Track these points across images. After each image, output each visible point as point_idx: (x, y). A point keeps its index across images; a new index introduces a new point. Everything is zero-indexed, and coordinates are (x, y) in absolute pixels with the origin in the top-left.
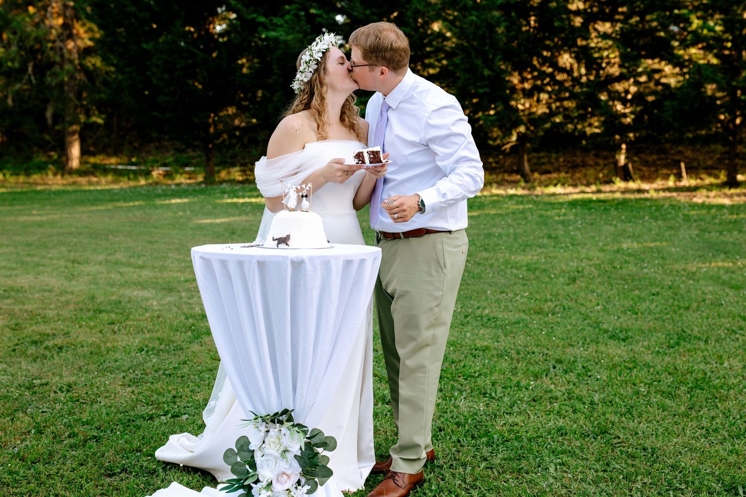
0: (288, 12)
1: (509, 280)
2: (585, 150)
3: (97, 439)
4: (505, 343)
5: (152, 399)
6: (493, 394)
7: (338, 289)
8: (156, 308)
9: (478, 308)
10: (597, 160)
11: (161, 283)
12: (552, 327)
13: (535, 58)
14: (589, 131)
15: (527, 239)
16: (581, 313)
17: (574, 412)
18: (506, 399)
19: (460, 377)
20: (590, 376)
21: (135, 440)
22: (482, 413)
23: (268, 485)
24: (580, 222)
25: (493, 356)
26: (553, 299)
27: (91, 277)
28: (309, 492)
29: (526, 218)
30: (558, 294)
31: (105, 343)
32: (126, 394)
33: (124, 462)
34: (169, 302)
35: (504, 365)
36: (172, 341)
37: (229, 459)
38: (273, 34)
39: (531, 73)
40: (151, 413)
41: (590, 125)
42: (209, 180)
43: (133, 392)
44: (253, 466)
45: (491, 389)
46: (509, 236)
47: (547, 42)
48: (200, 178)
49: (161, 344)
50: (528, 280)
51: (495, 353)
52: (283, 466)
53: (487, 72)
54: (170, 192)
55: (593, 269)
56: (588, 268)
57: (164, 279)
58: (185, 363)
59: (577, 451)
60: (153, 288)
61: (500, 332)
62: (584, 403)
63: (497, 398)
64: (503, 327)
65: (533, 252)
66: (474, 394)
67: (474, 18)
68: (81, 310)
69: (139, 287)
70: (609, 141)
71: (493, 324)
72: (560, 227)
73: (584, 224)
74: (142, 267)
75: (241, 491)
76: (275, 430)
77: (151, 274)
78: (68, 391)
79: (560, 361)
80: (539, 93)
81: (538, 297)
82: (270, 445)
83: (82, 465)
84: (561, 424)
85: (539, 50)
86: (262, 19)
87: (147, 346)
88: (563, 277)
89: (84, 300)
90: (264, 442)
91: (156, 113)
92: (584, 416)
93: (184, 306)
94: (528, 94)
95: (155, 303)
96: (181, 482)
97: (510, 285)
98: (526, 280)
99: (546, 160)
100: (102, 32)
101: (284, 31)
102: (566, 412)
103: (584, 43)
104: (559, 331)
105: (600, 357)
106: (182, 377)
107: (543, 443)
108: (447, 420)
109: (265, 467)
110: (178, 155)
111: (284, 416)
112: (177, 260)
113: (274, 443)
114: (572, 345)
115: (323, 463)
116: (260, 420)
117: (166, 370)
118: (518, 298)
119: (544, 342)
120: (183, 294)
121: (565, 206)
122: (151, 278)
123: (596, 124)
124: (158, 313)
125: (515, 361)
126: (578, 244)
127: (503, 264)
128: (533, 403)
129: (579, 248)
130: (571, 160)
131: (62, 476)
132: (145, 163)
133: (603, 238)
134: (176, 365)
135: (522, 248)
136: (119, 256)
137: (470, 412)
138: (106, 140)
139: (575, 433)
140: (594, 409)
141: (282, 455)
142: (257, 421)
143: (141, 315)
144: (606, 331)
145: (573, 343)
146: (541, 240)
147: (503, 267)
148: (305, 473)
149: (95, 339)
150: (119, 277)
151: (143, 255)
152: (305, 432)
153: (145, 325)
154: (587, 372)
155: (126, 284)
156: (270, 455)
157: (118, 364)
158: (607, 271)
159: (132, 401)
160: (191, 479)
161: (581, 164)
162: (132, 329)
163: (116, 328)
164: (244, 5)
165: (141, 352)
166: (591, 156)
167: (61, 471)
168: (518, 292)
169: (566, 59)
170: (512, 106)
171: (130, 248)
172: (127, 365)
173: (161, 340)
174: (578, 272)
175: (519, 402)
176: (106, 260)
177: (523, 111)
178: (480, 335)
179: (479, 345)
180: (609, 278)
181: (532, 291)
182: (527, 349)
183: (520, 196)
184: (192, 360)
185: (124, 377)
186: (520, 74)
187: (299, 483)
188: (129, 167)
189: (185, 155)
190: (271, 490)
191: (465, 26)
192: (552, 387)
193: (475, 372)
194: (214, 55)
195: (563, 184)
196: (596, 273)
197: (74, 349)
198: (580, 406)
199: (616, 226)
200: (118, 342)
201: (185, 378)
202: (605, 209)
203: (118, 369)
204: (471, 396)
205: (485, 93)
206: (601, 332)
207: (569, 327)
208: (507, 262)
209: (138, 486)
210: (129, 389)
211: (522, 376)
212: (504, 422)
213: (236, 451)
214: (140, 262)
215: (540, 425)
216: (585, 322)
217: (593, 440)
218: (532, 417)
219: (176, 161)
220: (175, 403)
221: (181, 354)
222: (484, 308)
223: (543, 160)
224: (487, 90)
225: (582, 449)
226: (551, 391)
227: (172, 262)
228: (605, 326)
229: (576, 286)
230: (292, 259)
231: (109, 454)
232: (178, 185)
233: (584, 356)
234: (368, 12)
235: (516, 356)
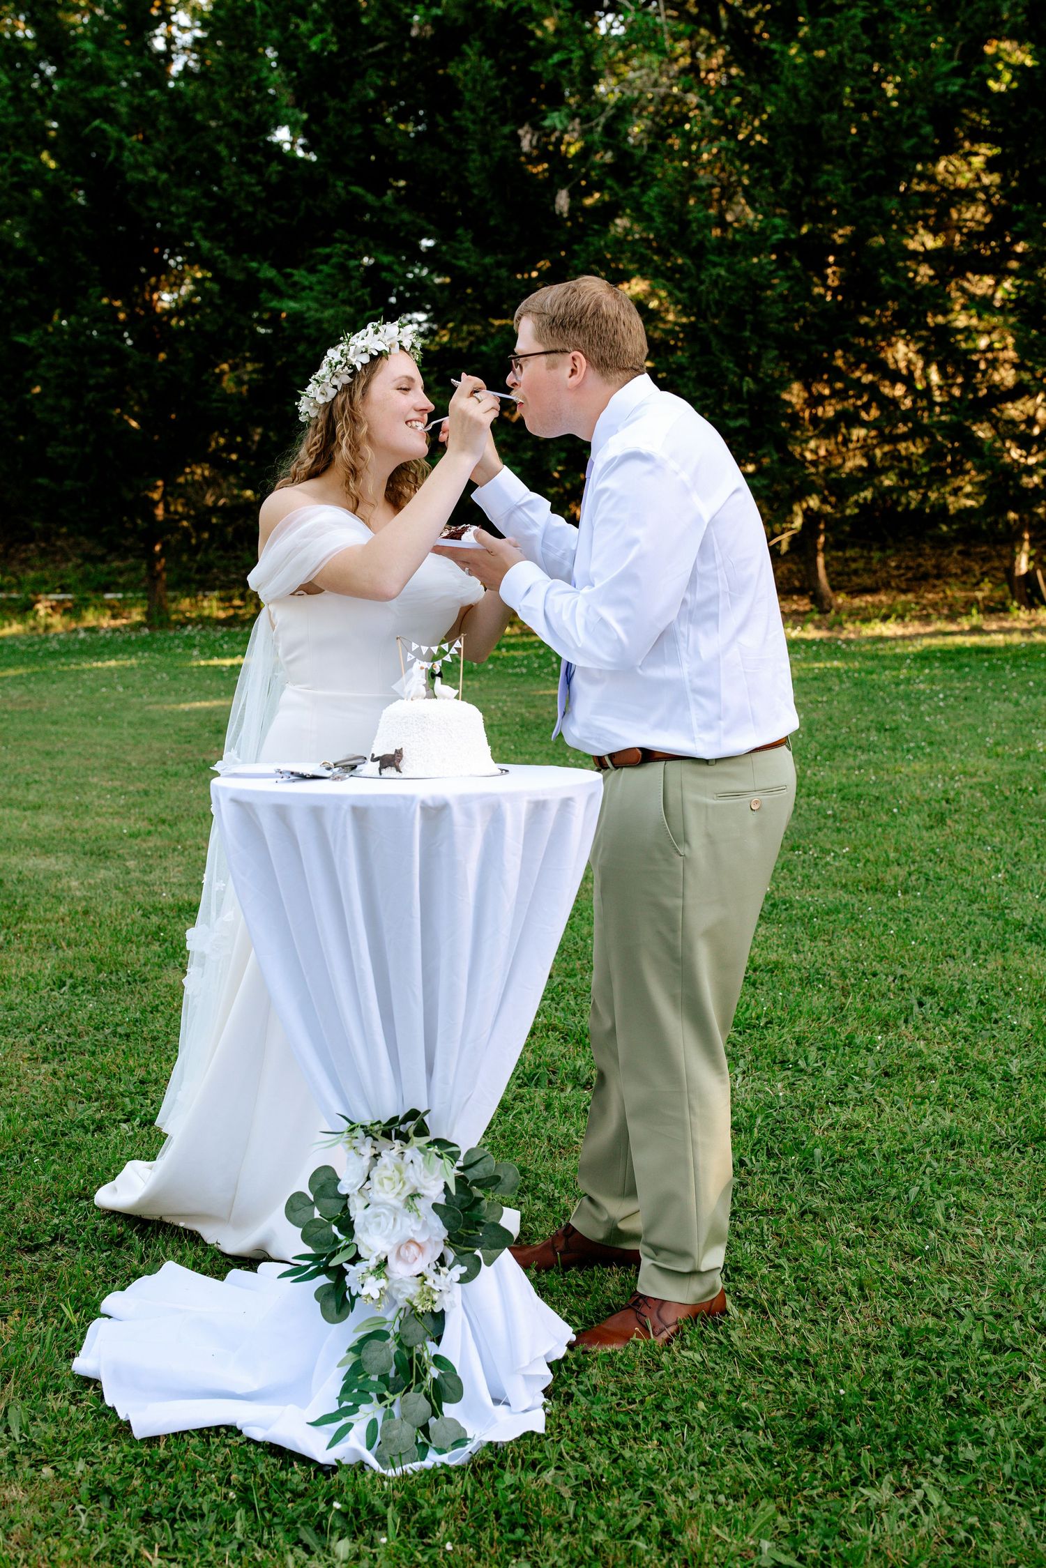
0: (325, 260)
1: (806, 821)
2: (943, 543)
4: (812, 953)
5: (97, 1087)
6: (802, 1063)
7: (519, 862)
8: (78, 894)
10: (968, 563)
11: (81, 840)
12: (907, 920)
13: (839, 353)
14: (955, 504)
15: (835, 733)
16: (963, 889)
17: (973, 1096)
18: (828, 1073)
20: (996, 1022)
21: (73, 1173)
22: (783, 1104)
23: (378, 1267)
24: (941, 695)
25: (791, 983)
26: (903, 860)
28: (465, 1279)
29: (830, 690)
30: (910, 849)
32: (41, 1078)
33: (56, 1221)
34: (104, 882)
35: (818, 1000)
36: (122, 965)
37: (298, 1214)
38: (291, 306)
39: (829, 383)
40: (98, 1116)
41: (955, 491)
42: (158, 619)
43: (55, 1073)
44: (347, 1226)
45: (795, 1052)
47: (864, 320)
48: (137, 616)
49: (100, 971)
50: (846, 820)
51: (795, 975)
52: (409, 1226)
53: (746, 384)
54: (76, 646)
55: (977, 794)
56: (967, 792)
57: (87, 831)
58: (155, 1009)
59: (989, 1179)
60: (66, 851)
61: (799, 931)
62: (991, 1079)
63: (810, 1070)
64: (806, 921)
65: (851, 760)
66: (763, 1062)
67: (721, 271)
69: (37, 849)
70: (996, 522)
71: (784, 916)
72: (901, 705)
73: (951, 700)
74: (37, 808)
75: (323, 1280)
76: (391, 1152)
77: (59, 823)
79: (930, 991)
80: (849, 426)
81: (872, 858)
82: (381, 1184)
84: (948, 1122)
85: (848, 335)
86: (269, 273)
87: (71, 976)
88: (918, 812)
90: (368, 1179)
91: (42, 481)
92: (994, 1105)
93: (135, 888)
94: (827, 429)
95: (74, 884)
96: (181, 1261)
97: (809, 832)
98: (842, 821)
99: (860, 565)
101: (316, 300)
102: (956, 1097)
103: (940, 319)
104: (922, 927)
105: (1014, 981)
106: (155, 1039)
107: (916, 1164)
109: (372, 1228)
110: (88, 567)
111: (409, 1124)
112: (111, 792)
113: (390, 1179)
114: (952, 957)
115: (491, 1219)
116: (359, 1133)
117: (117, 1025)
118: (829, 859)
119: (894, 951)
120: (131, 864)
121: (908, 661)
122: (57, 832)
123: (969, 489)
124: (84, 903)
125: (837, 993)
126: (942, 743)
128: (886, 1080)
129: (945, 750)
130: (912, 563)
132: (19, 585)
133: (992, 728)
134: (138, 1015)
137: (757, 1102)
139: (981, 1142)
140: (1012, 1090)
141: (406, 1203)
142: (354, 1135)
143: (50, 910)
144: (1020, 926)
145: (954, 952)
146: (864, 735)
148: (452, 1240)
151: (36, 782)
152: (454, 1156)
153: (61, 931)
154: (989, 1013)
155: (8, 845)
156: (383, 1204)
157: (16, 1014)
158: (1007, 798)
159: (57, 1091)
160: (201, 1253)
161: (933, 572)
162: (34, 939)
163: (1, 939)
164: (228, 250)
165: (60, 988)
166: (955, 555)
168: (828, 846)
169: (902, 353)
170: (792, 455)
172: (35, 1016)
173: (100, 964)
174: (947, 801)
175: (856, 1078)
177: (814, 463)
179: (759, 961)
180: (1013, 812)
181: (857, 843)
182: (861, 968)
183: (813, 642)
184: (169, 1004)
185: (32, 1043)
186: (807, 387)
187: (442, 1260)
189: (103, 567)
190: (387, 1278)
191: (701, 287)
192: (921, 1045)
193: (758, 1018)
194: (162, 356)
195: (901, 617)
196: (986, 803)
198: (983, 1085)
199: (1017, 704)
200: (9, 968)
201: (159, 1042)
202: (992, 668)
203: (18, 1025)
204: (757, 1069)
205: (741, 428)
206: (1010, 928)
207: (942, 919)
209: (93, 1270)
210: (45, 1067)
211: (856, 1024)
212: (830, 1121)
213: (311, 1197)
214: (32, 797)
215: (906, 1128)
216: (975, 906)
217: (1017, 1154)
218: (887, 1109)
219: (85, 579)
220: (145, 1094)
221: (144, 991)
223: (854, 566)
224: (745, 421)
225: (997, 1175)
226: (919, 1054)
227: (99, 797)
228: (1017, 915)
229: (948, 831)
230: (423, 802)
231: (25, 1204)
232: (92, 630)
233: (980, 978)
234: (488, 260)
235: (841, 983)
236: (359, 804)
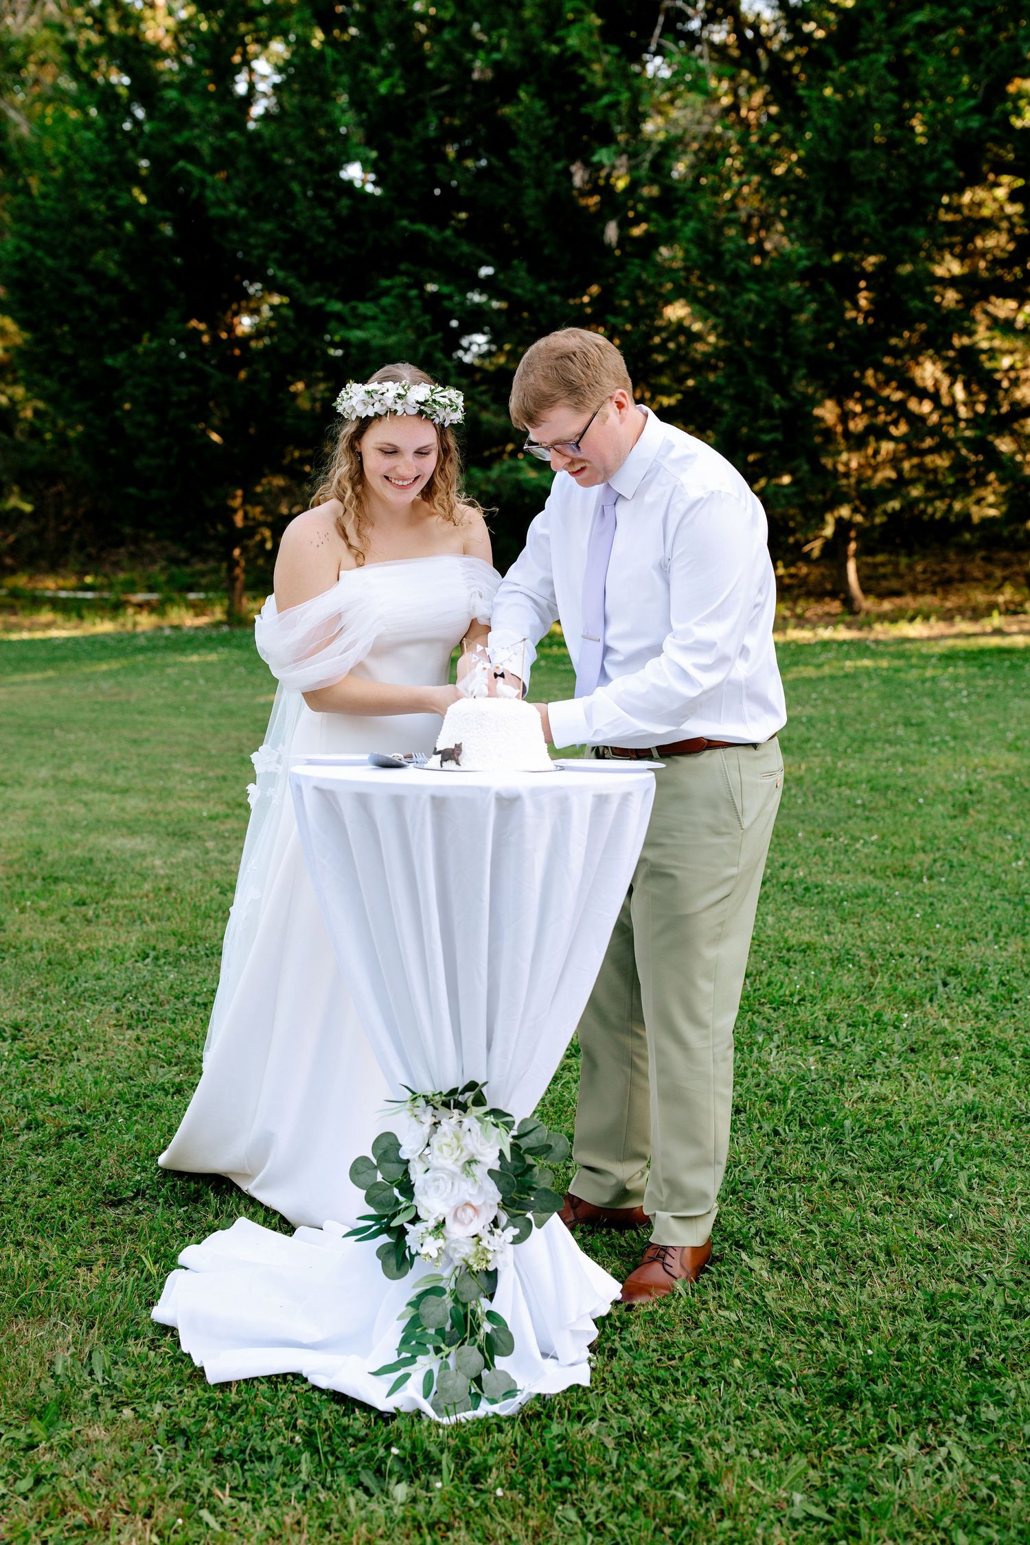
0: (386, 292)
1: (837, 809)
2: (966, 550)
3: (81, 1132)
4: (842, 935)
5: (177, 1052)
6: (832, 1039)
7: (584, 852)
8: (161, 872)
9: (783, 866)
10: (990, 568)
11: (164, 822)
12: (931, 904)
13: (870, 372)
14: (977, 513)
15: (865, 727)
16: (985, 876)
17: (995, 1072)
18: (857, 1048)
19: (762, 1004)
20: (1016, 1002)
21: (154, 1133)
22: (815, 1077)
23: (437, 1228)
24: (965, 693)
25: (823, 963)
26: (928, 847)
27: (30, 812)
28: (517, 1240)
29: (859, 687)
30: (935, 837)
31: (73, 944)
32: (126, 1043)
34: (185, 861)
35: (848, 979)
37: (362, 1177)
38: (357, 335)
39: (860, 401)
40: (177, 1080)
41: (979, 501)
42: (236, 618)
43: (138, 1039)
44: (407, 1189)
45: (826, 1028)
46: (827, 722)
47: (894, 341)
48: (219, 614)
49: (180, 944)
50: (875, 809)
51: (826, 955)
52: (466, 1190)
53: (777, 402)
54: (162, 643)
55: (999, 786)
56: (989, 783)
57: (170, 814)
59: (1010, 1152)
60: (151, 832)
61: (831, 914)
62: (1012, 1056)
63: (840, 1045)
64: (836, 904)
65: (879, 752)
66: (796, 1037)
67: (753, 297)
68: (19, 876)
69: (124, 830)
70: (1017, 531)
71: (816, 899)
72: (927, 701)
73: (974, 698)
74: (124, 791)
75: (385, 1239)
76: (450, 1120)
77: (144, 806)
78: (14, 1038)
79: (954, 972)
80: (878, 440)
81: (899, 845)
82: (441, 1150)
83: (59, 1183)
84: (971, 1097)
85: (878, 355)
86: (336, 306)
87: (154, 949)
88: (943, 802)
89: (22, 858)
90: (428, 1145)
91: (132, 490)
92: (1015, 1081)
93: (214, 868)
94: (857, 442)
95: (158, 862)
96: (252, 1217)
97: (840, 821)
98: (870, 810)
99: (888, 569)
100: (27, 335)
101: (380, 328)
102: (979, 1072)
103: (966, 341)
104: (946, 911)
107: (940, 1136)
108: (748, 1089)
109: (431, 1191)
110: (174, 569)
111: (467, 1094)
112: (192, 777)
113: (449, 1146)
114: (975, 940)
115: (543, 1184)
116: (421, 1102)
118: (858, 846)
119: (920, 934)
120: (210, 844)
121: (934, 661)
122: (143, 814)
123: (991, 499)
124: (167, 881)
125: (866, 972)
126: (965, 737)
127: (821, 778)
128: (912, 1056)
129: (968, 744)
130: (937, 568)
131: (25, 1206)
132: (110, 587)
133: (1012, 724)
135: (855, 745)
136: (79, 770)
137: (790, 1074)
138: (35, 543)
139: (1002, 1116)
141: (464, 1169)
142: (416, 1103)
143: (135, 887)
145: (976, 935)
146: (891, 730)
147: (822, 784)
148: (506, 1204)
149: (51, 933)
150: (83, 811)
151: (124, 767)
152: (509, 1125)
153: (145, 907)
154: (1010, 993)
155: (97, 825)
156: (442, 1169)
157: (103, 983)
159: (140, 1056)
161: (957, 576)
162: (120, 914)
163: (91, 913)
164: (301, 279)
165: (144, 959)
166: (978, 561)
167: (22, 1196)
168: (858, 833)
169: (929, 372)
170: (824, 467)
171: (96, 753)
172: (121, 986)
173: (180, 937)
174: (971, 792)
175: (884, 1054)
176: (54, 777)
177: (846, 475)
178: (793, 921)
179: (793, 941)
181: (885, 831)
182: (889, 949)
183: (844, 642)
185: (118, 1011)
186: (840, 404)
187: (495, 1223)
188: (80, 595)
189: (188, 570)
190: (445, 1238)
191: (735, 312)
192: (946, 1022)
193: (791, 995)
194: (243, 375)
195: (927, 618)
196: (1007, 794)
197: (16, 956)
198: (1004, 1061)
200: (97, 939)
202: (1013, 667)
203: (105, 994)
204: (790, 1043)
205: (774, 443)
207: (966, 903)
208: (829, 773)
209: (172, 1224)
210: (129, 1034)
211: (883, 1002)
212: (859, 1094)
213: (374, 1161)
214: (120, 781)
215: (931, 1102)
216: (997, 892)
218: (913, 1084)
219: (171, 580)
222: (794, 867)
223: (882, 570)
224: (778, 436)
225: (1017, 1147)
226: (943, 1031)
227: (181, 782)
229: (970, 820)
230: (498, 794)
231: (110, 1161)
232: (176, 628)
233: (1001, 960)
234: (542, 288)
235: (869, 963)
236: (439, 794)
